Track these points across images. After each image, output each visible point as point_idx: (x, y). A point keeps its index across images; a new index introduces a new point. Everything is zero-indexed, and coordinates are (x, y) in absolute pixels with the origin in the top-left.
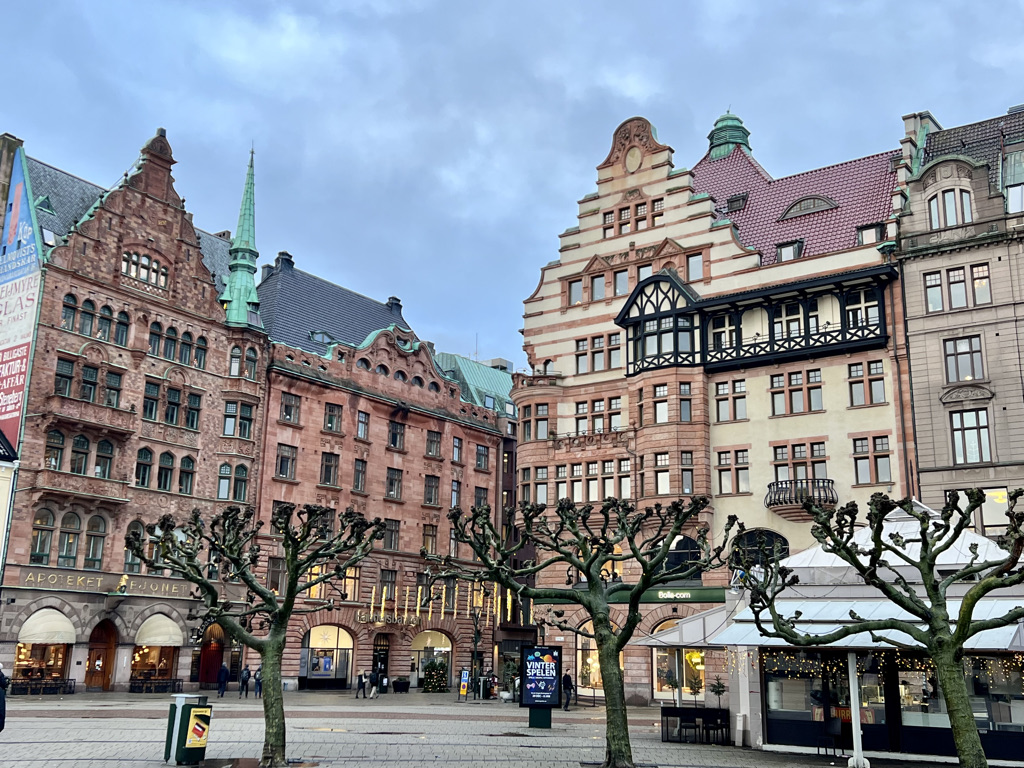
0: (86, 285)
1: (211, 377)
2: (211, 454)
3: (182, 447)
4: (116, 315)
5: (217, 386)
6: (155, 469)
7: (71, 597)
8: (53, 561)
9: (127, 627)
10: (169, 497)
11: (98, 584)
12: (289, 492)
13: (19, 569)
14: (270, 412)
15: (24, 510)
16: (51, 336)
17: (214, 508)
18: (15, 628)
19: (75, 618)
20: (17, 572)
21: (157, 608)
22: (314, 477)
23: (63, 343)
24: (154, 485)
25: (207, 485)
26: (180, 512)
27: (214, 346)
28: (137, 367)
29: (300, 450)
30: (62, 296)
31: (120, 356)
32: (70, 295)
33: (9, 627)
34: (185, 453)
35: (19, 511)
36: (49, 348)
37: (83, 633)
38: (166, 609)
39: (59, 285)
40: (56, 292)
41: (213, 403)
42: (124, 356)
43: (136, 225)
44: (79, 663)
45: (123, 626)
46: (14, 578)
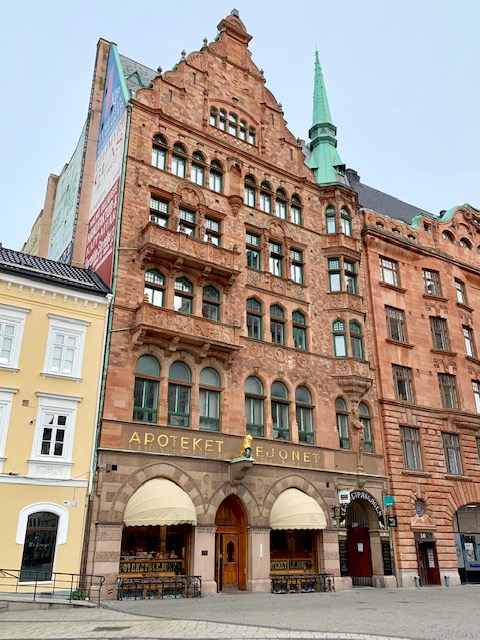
0: (175, 128)
1: (310, 233)
2: (321, 309)
3: (292, 299)
4: (208, 162)
5: (317, 243)
6: (267, 320)
7: (186, 465)
8: (162, 419)
9: (258, 505)
10: (285, 351)
11: (219, 449)
12: (405, 355)
13: (120, 427)
14: (371, 273)
15: (123, 354)
16: (141, 171)
17: (333, 367)
18: (119, 505)
19: (194, 492)
20: (118, 430)
21: (290, 480)
22: (427, 341)
23: (156, 180)
24: (268, 337)
25: (322, 342)
26: (300, 369)
27: (308, 205)
28: (235, 214)
29: (407, 313)
30: (151, 135)
31: (217, 201)
32: (159, 136)
33: (111, 504)
34: (295, 306)
35: (117, 355)
36: (141, 183)
37: (206, 511)
38: (300, 482)
39: (147, 124)
40: (144, 129)
41: (315, 259)
42: (221, 202)
43: (219, 85)
44: (205, 553)
45: (253, 504)
46: (114, 438)
